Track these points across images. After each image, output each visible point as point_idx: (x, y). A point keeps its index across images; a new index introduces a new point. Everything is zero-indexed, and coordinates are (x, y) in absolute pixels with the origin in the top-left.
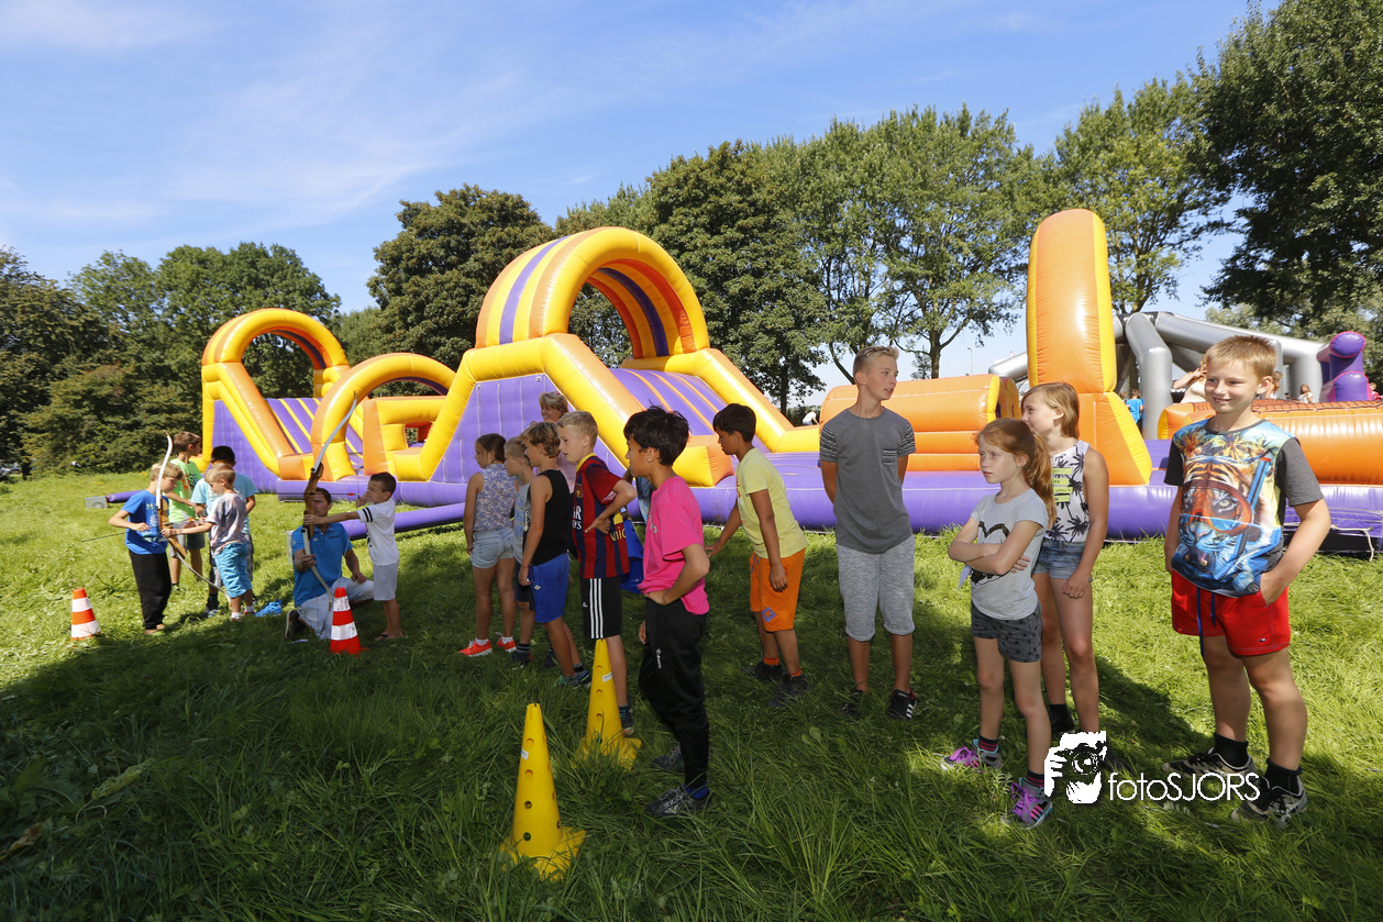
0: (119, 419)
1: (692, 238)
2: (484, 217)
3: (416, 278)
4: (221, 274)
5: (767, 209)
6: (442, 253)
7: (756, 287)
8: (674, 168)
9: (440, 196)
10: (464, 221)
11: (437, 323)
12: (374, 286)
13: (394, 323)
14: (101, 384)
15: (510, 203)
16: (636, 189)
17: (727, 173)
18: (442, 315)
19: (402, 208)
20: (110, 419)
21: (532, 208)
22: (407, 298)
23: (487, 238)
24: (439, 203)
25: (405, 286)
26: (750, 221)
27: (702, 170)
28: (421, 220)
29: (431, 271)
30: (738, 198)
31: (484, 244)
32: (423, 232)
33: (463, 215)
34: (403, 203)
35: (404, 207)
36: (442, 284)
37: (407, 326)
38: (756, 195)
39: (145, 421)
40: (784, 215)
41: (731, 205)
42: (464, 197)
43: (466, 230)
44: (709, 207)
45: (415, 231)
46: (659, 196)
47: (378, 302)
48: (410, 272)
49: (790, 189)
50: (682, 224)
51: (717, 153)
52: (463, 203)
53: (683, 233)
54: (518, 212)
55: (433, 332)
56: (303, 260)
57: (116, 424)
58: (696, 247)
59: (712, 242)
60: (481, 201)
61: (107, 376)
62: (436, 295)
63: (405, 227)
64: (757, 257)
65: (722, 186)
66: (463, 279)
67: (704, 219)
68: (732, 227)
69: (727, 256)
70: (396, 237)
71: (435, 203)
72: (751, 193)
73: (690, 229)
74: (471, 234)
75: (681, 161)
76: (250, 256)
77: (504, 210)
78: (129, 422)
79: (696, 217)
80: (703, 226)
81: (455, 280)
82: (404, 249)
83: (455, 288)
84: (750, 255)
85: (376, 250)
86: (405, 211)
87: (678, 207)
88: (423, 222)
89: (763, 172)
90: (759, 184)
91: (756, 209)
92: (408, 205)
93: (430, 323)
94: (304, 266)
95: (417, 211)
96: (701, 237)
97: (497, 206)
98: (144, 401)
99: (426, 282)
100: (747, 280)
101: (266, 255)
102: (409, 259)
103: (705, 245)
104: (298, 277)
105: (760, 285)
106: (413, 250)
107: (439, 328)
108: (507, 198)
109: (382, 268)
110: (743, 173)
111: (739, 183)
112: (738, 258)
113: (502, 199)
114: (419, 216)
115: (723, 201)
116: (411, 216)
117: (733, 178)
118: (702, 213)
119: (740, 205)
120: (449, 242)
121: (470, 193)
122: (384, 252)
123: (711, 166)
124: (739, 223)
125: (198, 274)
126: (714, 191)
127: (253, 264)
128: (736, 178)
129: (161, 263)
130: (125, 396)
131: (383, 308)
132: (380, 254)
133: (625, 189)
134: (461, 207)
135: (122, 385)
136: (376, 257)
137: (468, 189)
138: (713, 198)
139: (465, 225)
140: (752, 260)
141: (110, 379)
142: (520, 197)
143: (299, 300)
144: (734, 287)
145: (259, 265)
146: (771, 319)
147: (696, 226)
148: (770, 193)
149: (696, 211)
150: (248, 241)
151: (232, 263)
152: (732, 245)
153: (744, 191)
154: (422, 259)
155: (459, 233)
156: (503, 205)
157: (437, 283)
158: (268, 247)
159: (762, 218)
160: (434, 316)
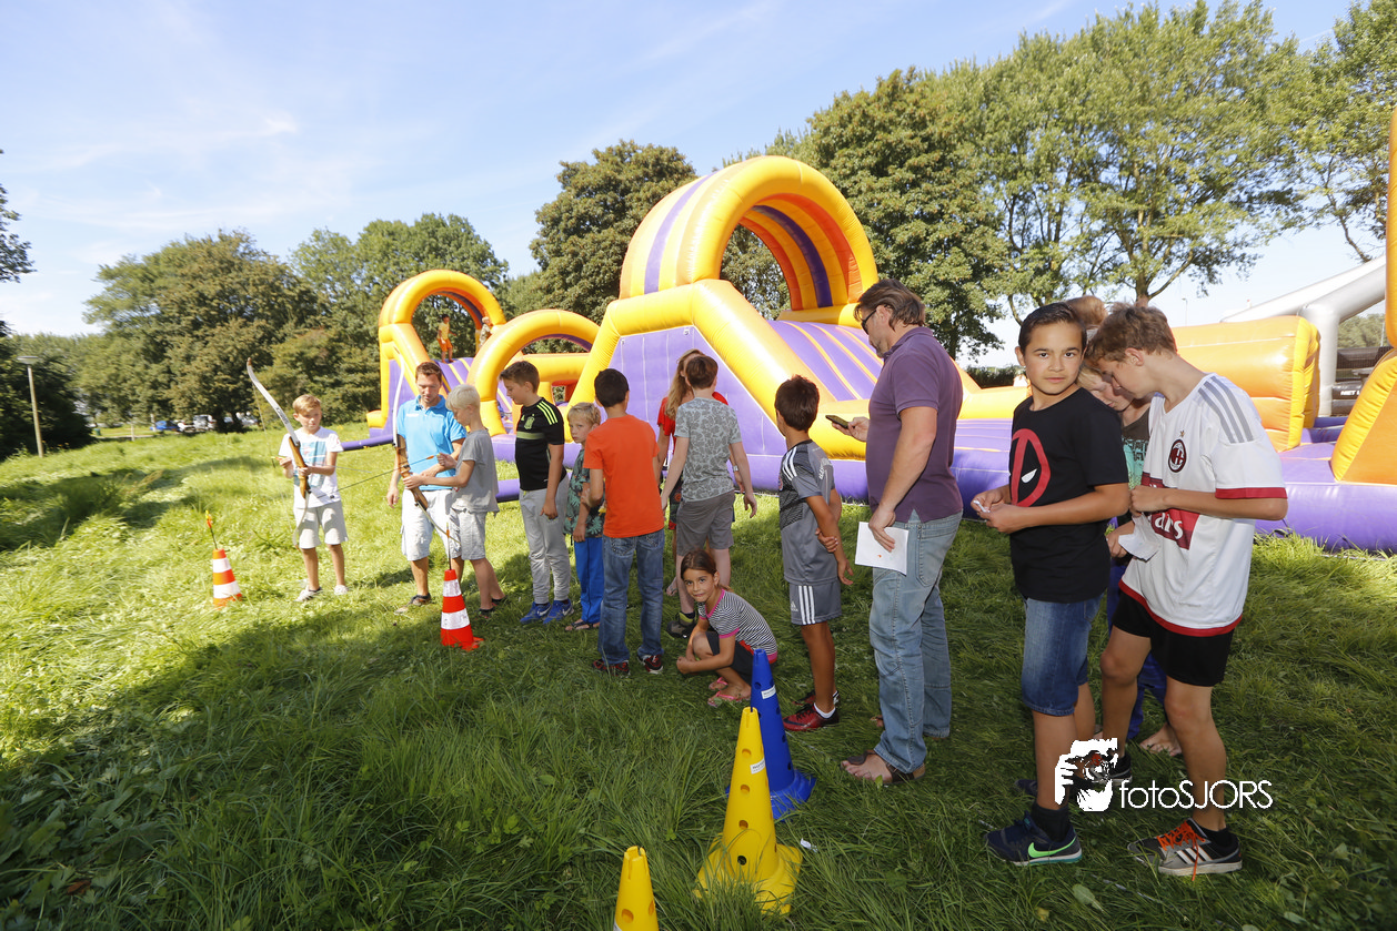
0: (325, 378)
1: (856, 183)
2: (640, 173)
3: (574, 238)
4: (408, 244)
5: (944, 144)
6: (599, 211)
7: (928, 234)
8: (837, 105)
9: (597, 153)
10: (620, 177)
11: (593, 283)
12: (536, 248)
13: (553, 283)
14: (309, 347)
15: (664, 157)
16: (795, 134)
17: (898, 105)
18: (598, 273)
19: (561, 169)
20: (317, 378)
21: (687, 161)
22: (566, 259)
23: (641, 195)
24: (596, 161)
25: (563, 246)
26: (923, 159)
27: (869, 105)
28: (579, 180)
29: (589, 230)
30: (910, 132)
31: (639, 200)
32: (581, 191)
33: (619, 172)
34: (563, 164)
35: (563, 168)
36: (599, 243)
37: (566, 286)
38: (931, 129)
39: (345, 380)
40: (964, 151)
41: (901, 142)
42: (620, 154)
43: (623, 186)
44: (875, 146)
45: (574, 192)
46: (822, 137)
47: (539, 264)
48: (568, 232)
49: (971, 119)
50: (845, 167)
51: (885, 84)
52: (619, 159)
53: (847, 177)
54: (673, 165)
55: (591, 292)
56: (475, 227)
57: (323, 383)
58: (860, 192)
59: (878, 185)
60: (637, 156)
61: (313, 340)
62: (593, 255)
63: (564, 188)
64: (931, 200)
65: (891, 122)
66: (619, 237)
67: (871, 160)
68: (901, 166)
69: (894, 201)
70: (556, 199)
71: (592, 161)
72: (925, 126)
73: (854, 172)
74: (626, 191)
75: (846, 97)
76: (431, 226)
77: (659, 165)
78: (332, 381)
79: (863, 157)
80: (870, 168)
81: (611, 238)
82: (563, 209)
83: (611, 245)
84: (922, 197)
85: (537, 213)
86: (564, 172)
87: (841, 147)
88: (581, 181)
89: (940, 100)
90: (934, 114)
91: (929, 146)
92: (567, 166)
93: (586, 283)
94: (476, 233)
95: (576, 171)
96: (866, 180)
97: (651, 161)
98: (344, 362)
99: (584, 241)
100: (918, 227)
101: (444, 225)
102: (569, 218)
103: (871, 189)
104: (472, 244)
105: (935, 231)
106: (572, 210)
107: (596, 288)
108: (662, 152)
109: (543, 231)
110: (916, 103)
111: (911, 116)
112: (907, 202)
113: (658, 153)
114: (577, 176)
115: (892, 138)
116: (569, 176)
117: (904, 110)
118: (868, 153)
119: (911, 142)
120: (605, 200)
121: (626, 149)
122: (545, 215)
123: (879, 99)
124: (910, 161)
125: (388, 245)
126: (883, 127)
127: (433, 234)
128: (908, 110)
129: (359, 237)
130: (330, 357)
131: (544, 269)
132: (541, 217)
133: (783, 134)
134: (617, 164)
135: (326, 348)
136: (538, 220)
137: (624, 145)
138: (880, 135)
139: (621, 181)
140: (924, 203)
141: (317, 343)
142: (675, 150)
143: (473, 267)
144: (902, 234)
145: (439, 234)
146: (945, 268)
147: (862, 168)
148: (947, 124)
149: (861, 151)
150: (429, 212)
151: (416, 234)
152: (901, 187)
153: (918, 125)
154: (581, 218)
155: (615, 190)
156: (658, 159)
157: (594, 242)
158: (445, 216)
159: (936, 155)
160: (591, 276)
